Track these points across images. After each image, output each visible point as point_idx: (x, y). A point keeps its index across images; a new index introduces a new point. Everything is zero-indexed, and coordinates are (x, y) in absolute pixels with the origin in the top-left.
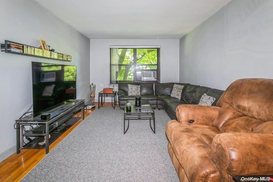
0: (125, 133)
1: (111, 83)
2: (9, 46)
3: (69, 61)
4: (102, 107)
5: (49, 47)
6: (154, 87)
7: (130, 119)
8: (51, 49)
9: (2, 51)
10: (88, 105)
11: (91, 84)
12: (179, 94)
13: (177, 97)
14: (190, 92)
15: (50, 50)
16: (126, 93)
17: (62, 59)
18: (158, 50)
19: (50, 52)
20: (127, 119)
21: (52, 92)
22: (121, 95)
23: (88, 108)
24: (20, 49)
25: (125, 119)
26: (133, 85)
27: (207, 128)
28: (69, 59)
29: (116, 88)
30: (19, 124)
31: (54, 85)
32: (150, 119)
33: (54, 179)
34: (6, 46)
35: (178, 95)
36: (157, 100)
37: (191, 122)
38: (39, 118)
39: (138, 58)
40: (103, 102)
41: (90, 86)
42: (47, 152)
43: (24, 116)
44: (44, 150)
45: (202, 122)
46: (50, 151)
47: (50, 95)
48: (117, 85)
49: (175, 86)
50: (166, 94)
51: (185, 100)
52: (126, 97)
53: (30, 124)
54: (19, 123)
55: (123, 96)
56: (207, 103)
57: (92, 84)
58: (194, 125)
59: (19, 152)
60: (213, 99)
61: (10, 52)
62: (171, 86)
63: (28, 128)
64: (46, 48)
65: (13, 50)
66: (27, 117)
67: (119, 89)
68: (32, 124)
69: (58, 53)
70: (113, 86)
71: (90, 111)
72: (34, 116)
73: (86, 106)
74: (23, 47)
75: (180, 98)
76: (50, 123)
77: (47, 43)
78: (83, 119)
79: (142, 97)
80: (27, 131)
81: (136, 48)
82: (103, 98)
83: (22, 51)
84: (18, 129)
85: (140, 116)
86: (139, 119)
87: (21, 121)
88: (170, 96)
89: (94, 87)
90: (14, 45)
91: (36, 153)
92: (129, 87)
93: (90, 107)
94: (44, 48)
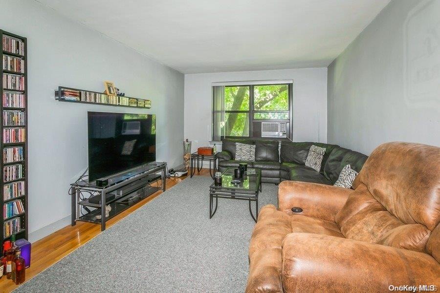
0: (211, 217)
1: (214, 138)
2: (63, 93)
3: (149, 108)
4: (199, 174)
5: (118, 90)
6: (280, 148)
7: (220, 197)
8: (120, 92)
9: (56, 99)
10: (178, 171)
11: (185, 140)
12: (318, 163)
13: (313, 167)
14: (333, 160)
15: (118, 95)
16: (232, 156)
17: (136, 105)
18: (290, 86)
19: (118, 97)
20: (215, 197)
21: (131, 149)
22: (223, 158)
23: (177, 175)
24: (76, 96)
25: (211, 196)
26: (243, 144)
27: (320, 224)
28: (146, 106)
29: (218, 148)
30: (75, 190)
31: (136, 140)
32: (250, 200)
33: (98, 263)
34: (60, 93)
35: (316, 164)
36: (280, 169)
37: (296, 210)
38: (94, 183)
39: (268, 100)
40: (200, 167)
41: (184, 144)
42: (103, 229)
43: (81, 180)
44: (99, 226)
45: (315, 214)
46: (107, 229)
47: (129, 153)
48: (221, 143)
49: (313, 147)
50: (297, 160)
51: (325, 173)
52: (230, 163)
53: (89, 190)
54: (74, 188)
55: (226, 160)
56: (345, 181)
57: (187, 140)
58: (299, 215)
59: (74, 223)
60: (355, 175)
61: (63, 100)
62: (306, 146)
63: (86, 195)
64: (112, 92)
65: (67, 98)
66: (83, 181)
67: (224, 149)
68: (93, 191)
69: (130, 98)
70: (215, 145)
71: (180, 180)
72: (90, 181)
73: (174, 172)
74: (80, 93)
75: (318, 169)
76: (107, 191)
77: (115, 86)
78: (164, 190)
79: (256, 164)
80: (84, 200)
81: (253, 86)
82: (200, 162)
83: (79, 99)
84: (74, 194)
85: (234, 193)
86: (233, 198)
87: (77, 186)
88: (304, 164)
89: (190, 145)
90: (69, 92)
91: (92, 227)
92: (237, 146)
93: (180, 174)
94: (110, 93)
